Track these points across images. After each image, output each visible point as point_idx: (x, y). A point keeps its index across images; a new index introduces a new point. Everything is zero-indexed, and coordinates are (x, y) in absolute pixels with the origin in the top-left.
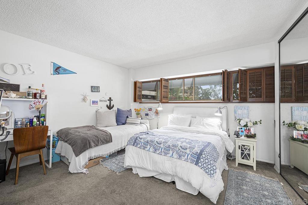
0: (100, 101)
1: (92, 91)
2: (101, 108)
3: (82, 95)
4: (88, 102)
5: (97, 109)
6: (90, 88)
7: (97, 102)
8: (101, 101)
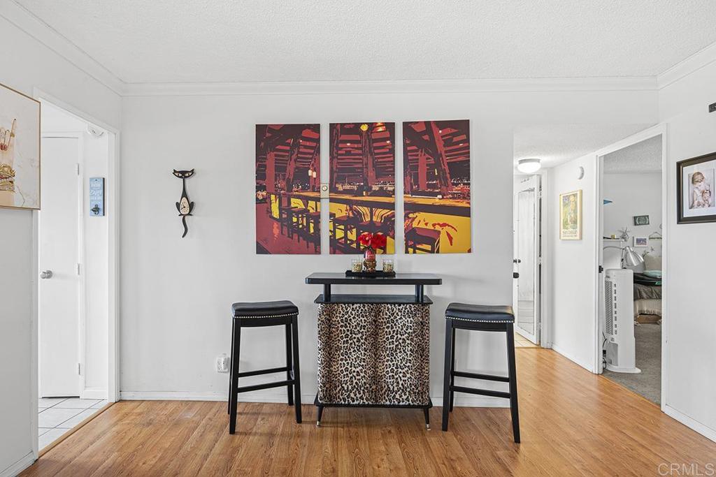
0: (650, 238)
1: (635, 224)
2: (652, 250)
3: (621, 231)
4: (630, 240)
5: (645, 251)
6: (632, 221)
7: (644, 240)
8: (652, 238)
